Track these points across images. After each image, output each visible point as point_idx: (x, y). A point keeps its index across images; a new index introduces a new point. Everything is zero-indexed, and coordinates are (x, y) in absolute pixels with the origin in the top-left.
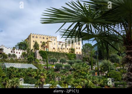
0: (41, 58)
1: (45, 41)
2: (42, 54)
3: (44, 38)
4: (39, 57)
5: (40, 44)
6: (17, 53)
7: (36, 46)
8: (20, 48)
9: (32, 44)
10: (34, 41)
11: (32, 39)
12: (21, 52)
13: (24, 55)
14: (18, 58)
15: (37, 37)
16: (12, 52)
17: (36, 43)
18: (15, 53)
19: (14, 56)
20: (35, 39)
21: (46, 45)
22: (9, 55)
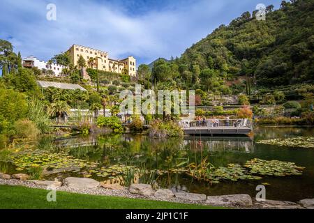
0: (89, 77)
1: (94, 56)
2: (90, 72)
3: (91, 52)
4: (86, 77)
5: (87, 60)
6: (55, 68)
7: (81, 62)
8: (58, 63)
9: (76, 59)
10: (78, 55)
11: (76, 53)
12: (61, 68)
13: (65, 72)
14: (56, 76)
15: (82, 50)
16: (47, 66)
17: (81, 58)
18: (53, 69)
19: (51, 72)
20: (79, 53)
21: (95, 61)
22: (44, 71)
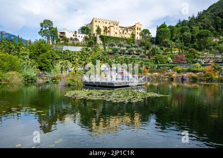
0: (102, 42)
1: (108, 25)
2: (102, 38)
3: (106, 23)
4: (99, 41)
5: (102, 29)
6: (79, 37)
7: (99, 30)
8: (83, 32)
9: (95, 29)
10: (96, 26)
11: (95, 24)
12: (83, 36)
13: (86, 39)
14: (80, 42)
15: (99, 22)
16: (74, 36)
17: (98, 27)
18: (78, 37)
19: (76, 39)
20: (97, 24)
21: (108, 29)
22: (71, 39)
